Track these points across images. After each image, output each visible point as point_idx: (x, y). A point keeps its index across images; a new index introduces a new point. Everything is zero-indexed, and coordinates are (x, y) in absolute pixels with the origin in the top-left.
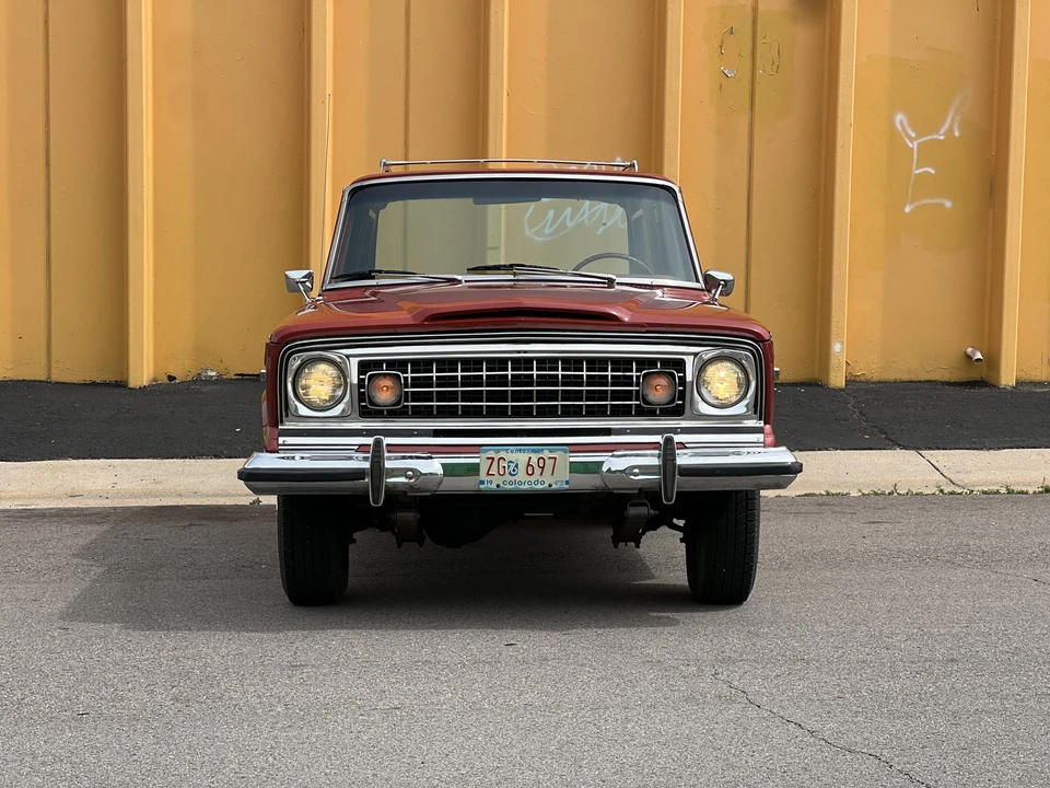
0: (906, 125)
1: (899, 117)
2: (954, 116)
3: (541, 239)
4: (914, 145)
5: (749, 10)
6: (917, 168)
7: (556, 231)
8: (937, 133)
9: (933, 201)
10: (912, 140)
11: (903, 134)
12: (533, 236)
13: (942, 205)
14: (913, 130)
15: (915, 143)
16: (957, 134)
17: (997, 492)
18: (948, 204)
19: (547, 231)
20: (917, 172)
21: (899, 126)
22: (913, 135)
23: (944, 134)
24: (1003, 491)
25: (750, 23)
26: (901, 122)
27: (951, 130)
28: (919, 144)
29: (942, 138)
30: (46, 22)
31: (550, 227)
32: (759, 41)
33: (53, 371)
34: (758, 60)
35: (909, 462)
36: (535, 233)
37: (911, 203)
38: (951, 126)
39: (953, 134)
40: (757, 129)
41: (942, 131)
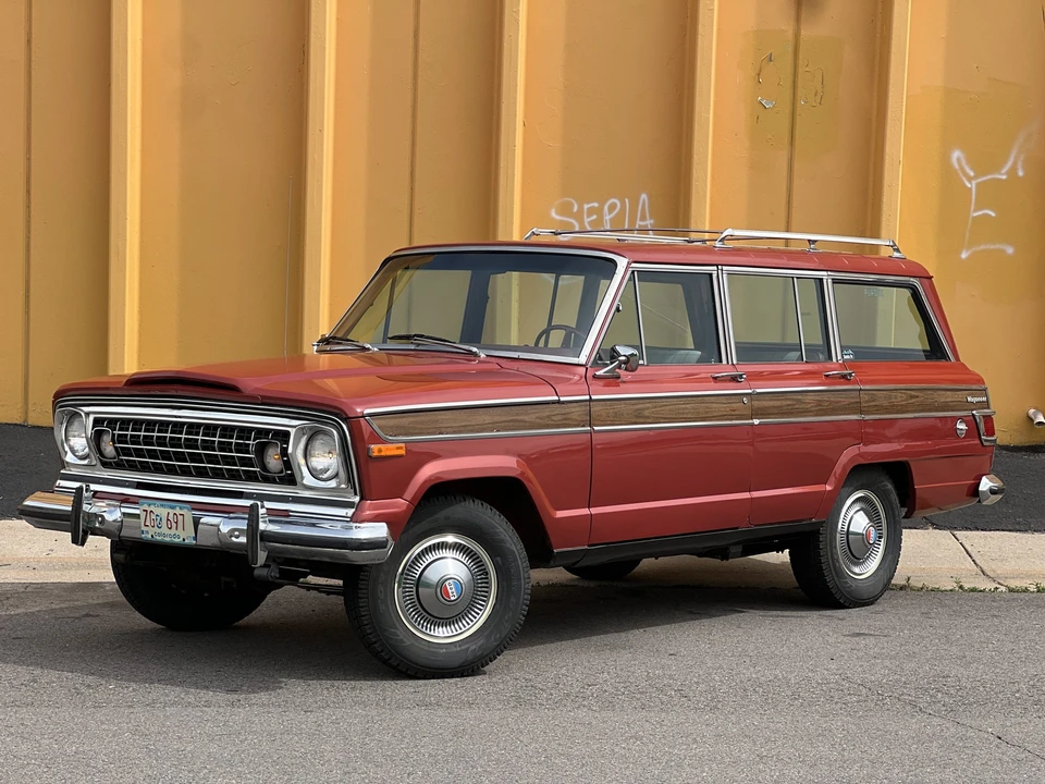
0: (964, 162)
1: (956, 154)
2: (1018, 154)
4: (972, 186)
5: (791, 35)
6: (975, 211)
8: (999, 172)
9: (993, 247)
10: (970, 179)
11: (959, 172)
13: (1003, 251)
14: (972, 168)
15: (974, 183)
16: (1021, 173)
17: (1026, 590)
18: (1010, 250)
20: (975, 215)
21: (957, 167)
22: (972, 174)
23: (1006, 173)
24: (1032, 588)
25: (790, 49)
26: (959, 160)
27: (1014, 169)
28: (978, 185)
29: (1004, 177)
30: (29, 42)
32: (800, 70)
33: (31, 414)
34: (800, 92)
35: (938, 544)
37: (968, 249)
38: (1015, 163)
39: (1017, 174)
40: (796, 166)
41: (1004, 171)
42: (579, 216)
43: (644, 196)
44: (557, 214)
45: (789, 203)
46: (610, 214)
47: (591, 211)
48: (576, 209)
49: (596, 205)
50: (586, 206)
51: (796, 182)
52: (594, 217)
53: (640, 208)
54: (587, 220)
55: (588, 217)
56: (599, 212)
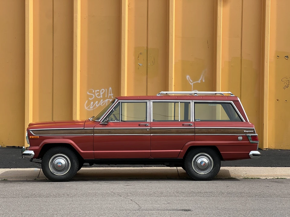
0: (190, 78)
1: (188, 77)
2: (203, 76)
3: (89, 110)
4: (192, 84)
5: (146, 48)
6: (193, 90)
7: (93, 108)
8: (198, 80)
10: (191, 83)
11: (189, 81)
12: (87, 109)
14: (192, 80)
15: (192, 83)
16: (204, 81)
19: (91, 108)
21: (188, 79)
22: (192, 81)
23: (200, 81)
25: (146, 51)
26: (188, 78)
28: (193, 84)
29: (200, 82)
31: (92, 107)
32: (149, 56)
34: (148, 62)
36: (88, 108)
38: (202, 79)
39: (203, 81)
40: (148, 80)
41: (200, 80)
42: (94, 94)
43: (110, 88)
44: (89, 93)
45: (147, 89)
46: (102, 93)
47: (97, 92)
48: (93, 91)
49: (98, 90)
50: (96, 91)
51: (149, 84)
52: (98, 94)
53: (109, 91)
54: (96, 94)
55: (97, 93)
56: (99, 92)
